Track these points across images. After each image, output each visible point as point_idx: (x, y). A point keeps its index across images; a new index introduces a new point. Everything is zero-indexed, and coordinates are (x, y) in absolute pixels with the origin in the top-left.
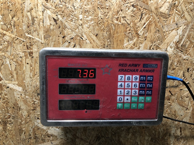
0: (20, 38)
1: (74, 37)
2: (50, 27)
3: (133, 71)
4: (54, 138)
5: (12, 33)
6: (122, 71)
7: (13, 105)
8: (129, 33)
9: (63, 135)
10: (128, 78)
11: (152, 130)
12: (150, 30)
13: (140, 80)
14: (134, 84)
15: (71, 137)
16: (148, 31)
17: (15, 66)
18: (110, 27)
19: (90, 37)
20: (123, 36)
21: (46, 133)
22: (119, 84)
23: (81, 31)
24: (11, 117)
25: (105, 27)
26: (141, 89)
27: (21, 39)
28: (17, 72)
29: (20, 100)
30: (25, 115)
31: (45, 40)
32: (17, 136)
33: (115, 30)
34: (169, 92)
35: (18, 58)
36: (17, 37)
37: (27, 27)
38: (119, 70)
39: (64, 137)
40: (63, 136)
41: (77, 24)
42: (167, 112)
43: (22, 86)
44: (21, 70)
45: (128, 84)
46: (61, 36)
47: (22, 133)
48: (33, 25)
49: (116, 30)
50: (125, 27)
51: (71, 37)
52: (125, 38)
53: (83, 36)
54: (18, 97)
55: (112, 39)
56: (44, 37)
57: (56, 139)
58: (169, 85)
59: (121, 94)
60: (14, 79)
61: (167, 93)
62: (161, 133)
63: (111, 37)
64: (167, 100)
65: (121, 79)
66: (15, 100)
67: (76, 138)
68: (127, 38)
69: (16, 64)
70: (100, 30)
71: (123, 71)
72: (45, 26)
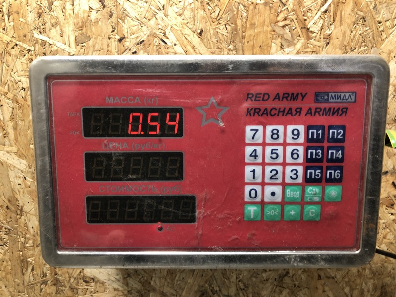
0: (21, 43)
1: (144, 38)
2: (88, 16)
3: (287, 114)
4: (98, 287)
5: (5, 32)
6: (256, 114)
7: (7, 202)
8: (284, 27)
9: (119, 280)
10: (273, 134)
11: (344, 285)
12: (341, 17)
13: (308, 140)
14: (289, 149)
15: (139, 288)
16: (334, 20)
17: (11, 110)
18: (235, 13)
19: (183, 38)
20: (269, 36)
21: (80, 272)
22: (249, 150)
23: (163, 25)
24: (4, 229)
25: (222, 12)
26: (310, 163)
27: (25, 45)
28: (17, 124)
29: (21, 190)
30: (33, 228)
31: (78, 47)
32: (15, 275)
33: (247, 20)
34: (392, 186)
35: (17, 91)
36: (14, 41)
37: (36, 15)
38: (248, 112)
39: (122, 285)
40: (118, 283)
41: (151, 7)
42: (385, 240)
43: (27, 158)
44: (24, 120)
45: (274, 152)
46: (114, 36)
47: (27, 269)
48: (50, 11)
49: (249, 19)
50: (273, 11)
51: (138, 40)
52: (273, 40)
53: (167, 35)
54: (19, 184)
55: (241, 42)
56: (76, 40)
57: (102, 289)
58: (392, 167)
59: (254, 178)
60: (10, 140)
61: (386, 188)
62: (366, 293)
63: (238, 38)
64: (384, 207)
65: (253, 138)
66: (11, 189)
67: (149, 291)
68: (279, 40)
69: (12, 105)
70: (210, 20)
71: (258, 113)
72: (78, 13)
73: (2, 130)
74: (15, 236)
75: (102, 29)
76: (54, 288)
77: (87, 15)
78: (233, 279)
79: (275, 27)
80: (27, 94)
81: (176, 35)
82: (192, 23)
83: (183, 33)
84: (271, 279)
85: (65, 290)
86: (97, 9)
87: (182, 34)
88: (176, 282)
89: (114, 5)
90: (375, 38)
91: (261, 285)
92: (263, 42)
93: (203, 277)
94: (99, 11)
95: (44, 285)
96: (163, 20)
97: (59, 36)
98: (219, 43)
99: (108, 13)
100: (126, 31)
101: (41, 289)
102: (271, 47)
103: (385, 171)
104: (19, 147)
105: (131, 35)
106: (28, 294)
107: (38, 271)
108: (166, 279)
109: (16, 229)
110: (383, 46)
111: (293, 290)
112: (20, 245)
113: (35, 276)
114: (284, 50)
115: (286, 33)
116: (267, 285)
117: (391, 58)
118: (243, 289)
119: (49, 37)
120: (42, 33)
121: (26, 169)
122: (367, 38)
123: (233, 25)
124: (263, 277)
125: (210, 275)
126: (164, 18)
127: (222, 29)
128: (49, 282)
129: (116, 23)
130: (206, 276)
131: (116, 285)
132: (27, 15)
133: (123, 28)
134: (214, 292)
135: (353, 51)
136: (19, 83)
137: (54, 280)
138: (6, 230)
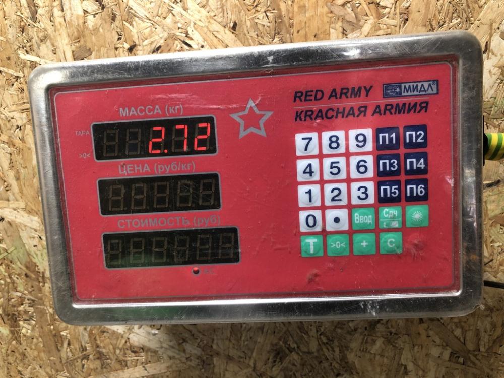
73: (2, 182)
74: (42, 307)
75: (105, 37)
76: (98, 363)
77: (83, 21)
78: (313, 332)
79: (332, 7)
80: (24, 134)
81: (202, 34)
82: (221, 14)
83: (211, 29)
84: (361, 328)
85: (111, 364)
86: (94, 11)
87: (210, 31)
88: (243, 343)
89: (116, 3)
90: (470, 5)
91: (348, 337)
92: (318, 30)
93: (276, 334)
94: (97, 14)
95: (86, 361)
96: (182, 15)
97: (51, 53)
98: (260, 38)
99: (109, 15)
100: (136, 36)
101: (83, 366)
102: (329, 35)
103: (497, 180)
104: (27, 201)
105: (143, 41)
106: (68, 372)
107: (76, 346)
108: (230, 340)
109: (41, 299)
110: (481, 14)
111: (389, 338)
112: (49, 317)
113: (73, 351)
114: (348, 36)
115: (349, 13)
116: (356, 335)
117: (493, 31)
118: (327, 343)
119: (38, 56)
120: (30, 52)
121: (39, 227)
122: (459, 6)
123: (276, 11)
124: (350, 327)
125: (284, 331)
126: (184, 12)
127: (261, 18)
128: (91, 357)
129: (122, 27)
130: (278, 333)
131: (171, 353)
132: (7, 32)
133: (132, 33)
134: (291, 350)
135: (441, 26)
136: (12, 120)
137: (97, 353)
138: (29, 302)
